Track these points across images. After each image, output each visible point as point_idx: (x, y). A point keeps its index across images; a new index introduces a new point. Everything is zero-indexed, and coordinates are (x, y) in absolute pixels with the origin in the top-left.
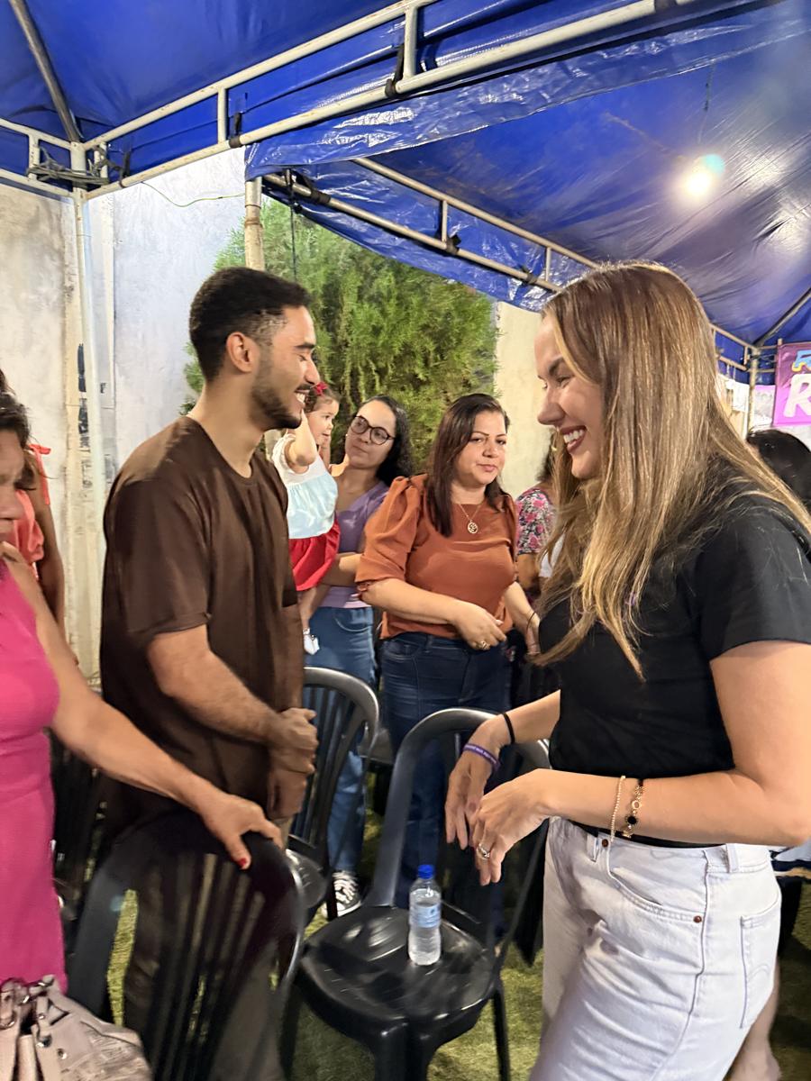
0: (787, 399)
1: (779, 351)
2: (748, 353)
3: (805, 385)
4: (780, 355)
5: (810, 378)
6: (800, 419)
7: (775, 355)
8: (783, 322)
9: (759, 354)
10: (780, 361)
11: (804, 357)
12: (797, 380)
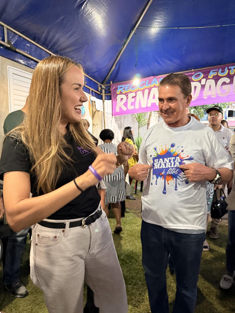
0: (116, 105)
1: (112, 86)
2: (100, 87)
3: (122, 99)
4: (112, 88)
5: (123, 96)
6: (122, 112)
7: (110, 88)
8: (110, 74)
9: (105, 88)
10: (112, 90)
11: (120, 88)
12: (119, 97)
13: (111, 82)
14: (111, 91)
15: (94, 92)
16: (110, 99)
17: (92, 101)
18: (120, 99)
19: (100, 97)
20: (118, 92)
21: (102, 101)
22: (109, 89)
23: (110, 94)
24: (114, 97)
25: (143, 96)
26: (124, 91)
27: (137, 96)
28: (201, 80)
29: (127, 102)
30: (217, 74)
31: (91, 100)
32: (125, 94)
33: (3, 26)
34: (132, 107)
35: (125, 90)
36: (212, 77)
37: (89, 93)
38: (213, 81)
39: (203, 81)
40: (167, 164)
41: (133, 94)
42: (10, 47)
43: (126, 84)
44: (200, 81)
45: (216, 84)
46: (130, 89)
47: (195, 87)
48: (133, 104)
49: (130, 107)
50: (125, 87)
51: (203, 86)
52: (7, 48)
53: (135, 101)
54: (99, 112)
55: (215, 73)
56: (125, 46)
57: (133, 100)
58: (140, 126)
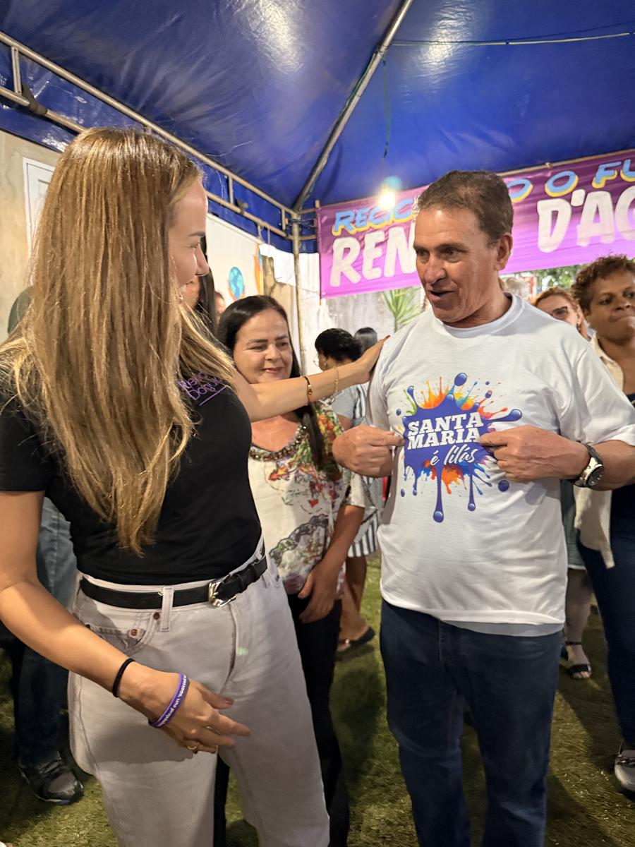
0: (331, 267)
1: (318, 214)
2: (286, 217)
3: (347, 250)
4: (319, 218)
5: (351, 242)
6: (347, 288)
7: (315, 220)
8: (313, 179)
9: (299, 219)
10: (319, 226)
11: (342, 218)
12: (339, 245)
13: (317, 203)
14: (317, 228)
15: (269, 233)
16: (315, 251)
17: (264, 258)
18: (342, 250)
19: (286, 245)
20: (336, 231)
21: (291, 256)
22: (312, 222)
23: (313, 237)
24: (326, 244)
25: (407, 240)
26: (353, 226)
27: (388, 241)
28: (571, 193)
29: (362, 259)
30: (619, 174)
31: (262, 253)
32: (356, 236)
33: (9, 47)
34: (376, 273)
35: (356, 224)
36: (602, 185)
37: (256, 234)
38: (607, 197)
39: (578, 196)
40: (444, 434)
41: (380, 237)
42: (30, 105)
43: (358, 209)
44: (568, 198)
45: (615, 204)
46: (370, 221)
47: (555, 215)
48: (378, 263)
49: (371, 273)
50: (356, 215)
51: (577, 211)
52: (21, 108)
53: (384, 255)
54: (285, 287)
55: (612, 172)
56: (356, 99)
57: (379, 252)
58: (399, 326)
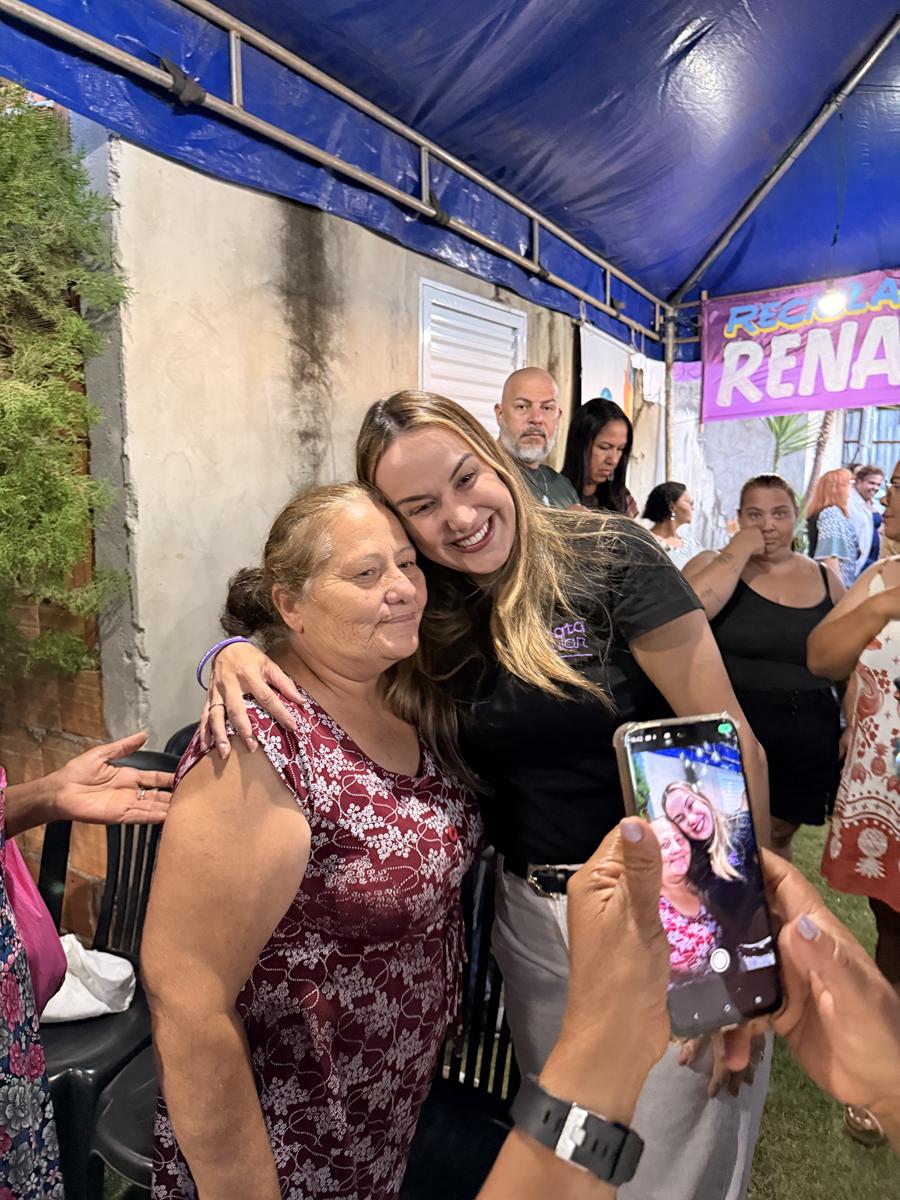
0: (719, 380)
1: (704, 309)
2: (660, 314)
3: (744, 358)
4: (706, 315)
5: (752, 348)
6: (741, 409)
7: (699, 316)
8: (705, 265)
9: (676, 315)
10: (706, 325)
11: (739, 315)
12: (732, 352)
13: (704, 294)
14: (701, 328)
15: (642, 337)
16: (697, 357)
17: (635, 370)
18: (736, 357)
19: (657, 351)
20: (730, 332)
21: (662, 365)
22: (695, 320)
23: (696, 339)
24: (714, 349)
25: (835, 347)
26: (755, 326)
27: (808, 348)
29: (767, 371)
31: (634, 366)
32: (759, 339)
33: (418, 146)
34: (787, 390)
35: (759, 323)
37: (628, 343)
41: (794, 341)
42: (436, 216)
43: (764, 303)
46: (781, 320)
48: (792, 376)
49: (777, 389)
50: (760, 311)
53: (800, 366)
54: (652, 407)
56: (789, 162)
57: (791, 362)
58: (782, 452)
